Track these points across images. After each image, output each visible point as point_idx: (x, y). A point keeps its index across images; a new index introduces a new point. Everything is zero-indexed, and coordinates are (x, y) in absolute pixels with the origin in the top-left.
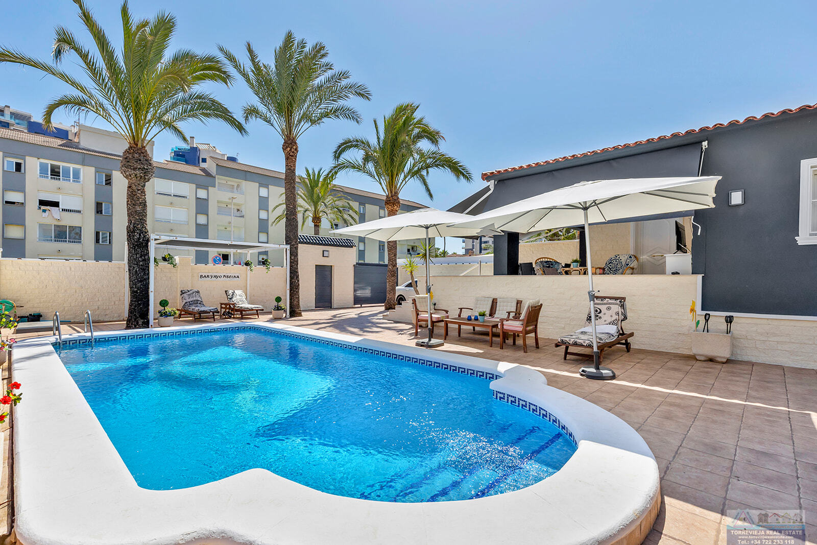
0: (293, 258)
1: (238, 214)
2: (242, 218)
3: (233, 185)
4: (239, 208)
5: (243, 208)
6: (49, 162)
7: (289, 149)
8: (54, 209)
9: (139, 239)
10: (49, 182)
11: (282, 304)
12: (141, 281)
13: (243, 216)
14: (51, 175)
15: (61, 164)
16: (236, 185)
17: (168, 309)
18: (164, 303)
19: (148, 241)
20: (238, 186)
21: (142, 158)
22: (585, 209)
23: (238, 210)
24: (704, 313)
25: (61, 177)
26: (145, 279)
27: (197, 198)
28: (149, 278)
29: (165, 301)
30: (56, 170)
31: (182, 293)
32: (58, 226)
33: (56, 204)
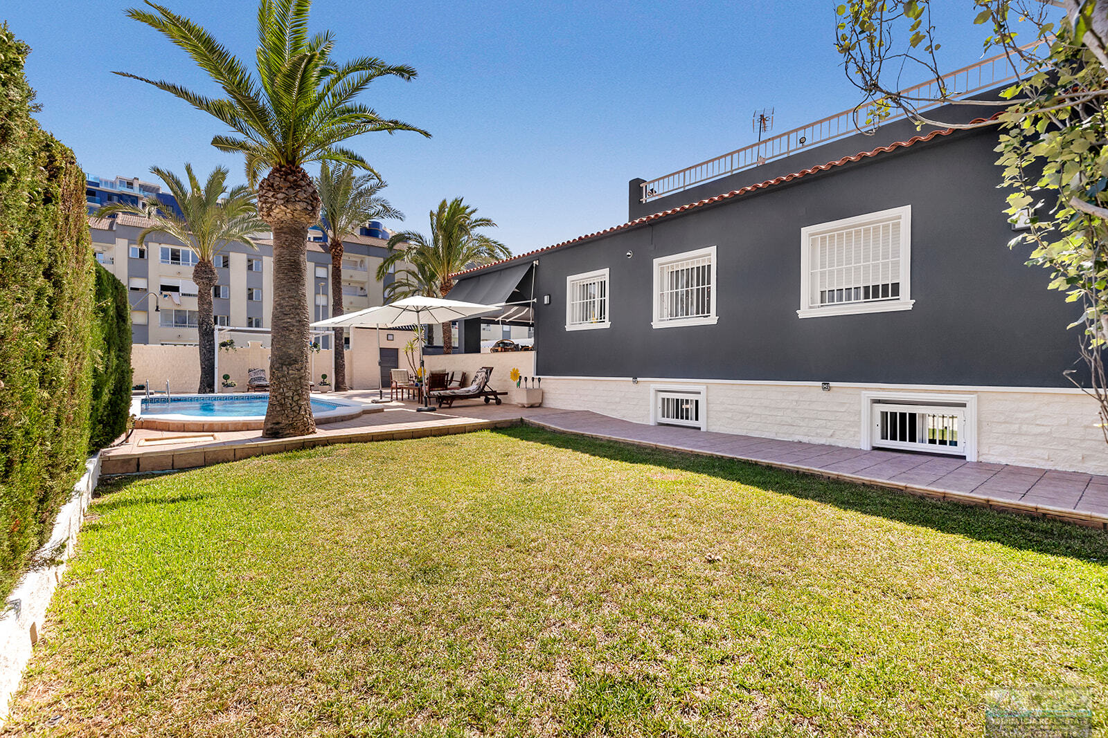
0: (338, 341)
1: (362, 293)
2: (364, 298)
3: (356, 262)
4: (362, 286)
5: (366, 287)
6: (170, 247)
7: (334, 250)
8: (174, 294)
9: (206, 329)
10: (171, 268)
11: (327, 381)
12: (208, 360)
13: (366, 296)
14: (172, 259)
15: (181, 248)
16: (359, 260)
17: (229, 382)
18: (226, 377)
19: (214, 330)
20: (362, 261)
21: (207, 270)
22: (418, 312)
23: (362, 289)
24: (538, 377)
25: (181, 262)
26: (211, 359)
27: (316, 278)
28: (214, 358)
29: (227, 375)
30: (177, 254)
31: (250, 371)
32: (179, 311)
33: (176, 289)
